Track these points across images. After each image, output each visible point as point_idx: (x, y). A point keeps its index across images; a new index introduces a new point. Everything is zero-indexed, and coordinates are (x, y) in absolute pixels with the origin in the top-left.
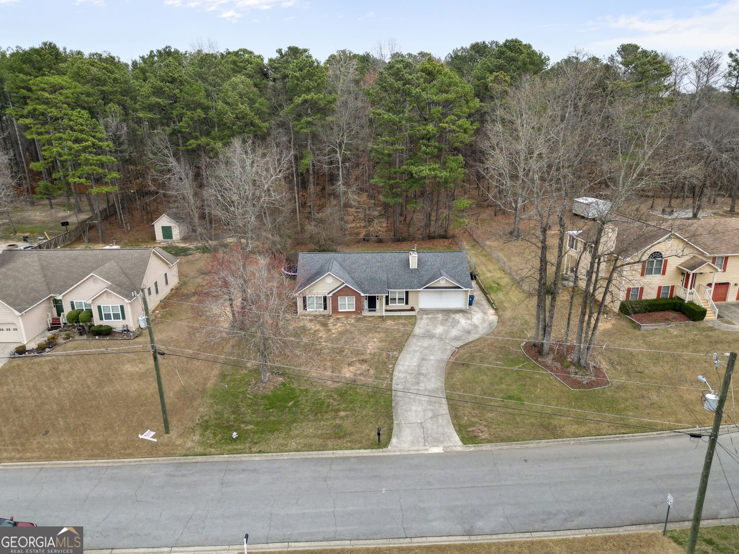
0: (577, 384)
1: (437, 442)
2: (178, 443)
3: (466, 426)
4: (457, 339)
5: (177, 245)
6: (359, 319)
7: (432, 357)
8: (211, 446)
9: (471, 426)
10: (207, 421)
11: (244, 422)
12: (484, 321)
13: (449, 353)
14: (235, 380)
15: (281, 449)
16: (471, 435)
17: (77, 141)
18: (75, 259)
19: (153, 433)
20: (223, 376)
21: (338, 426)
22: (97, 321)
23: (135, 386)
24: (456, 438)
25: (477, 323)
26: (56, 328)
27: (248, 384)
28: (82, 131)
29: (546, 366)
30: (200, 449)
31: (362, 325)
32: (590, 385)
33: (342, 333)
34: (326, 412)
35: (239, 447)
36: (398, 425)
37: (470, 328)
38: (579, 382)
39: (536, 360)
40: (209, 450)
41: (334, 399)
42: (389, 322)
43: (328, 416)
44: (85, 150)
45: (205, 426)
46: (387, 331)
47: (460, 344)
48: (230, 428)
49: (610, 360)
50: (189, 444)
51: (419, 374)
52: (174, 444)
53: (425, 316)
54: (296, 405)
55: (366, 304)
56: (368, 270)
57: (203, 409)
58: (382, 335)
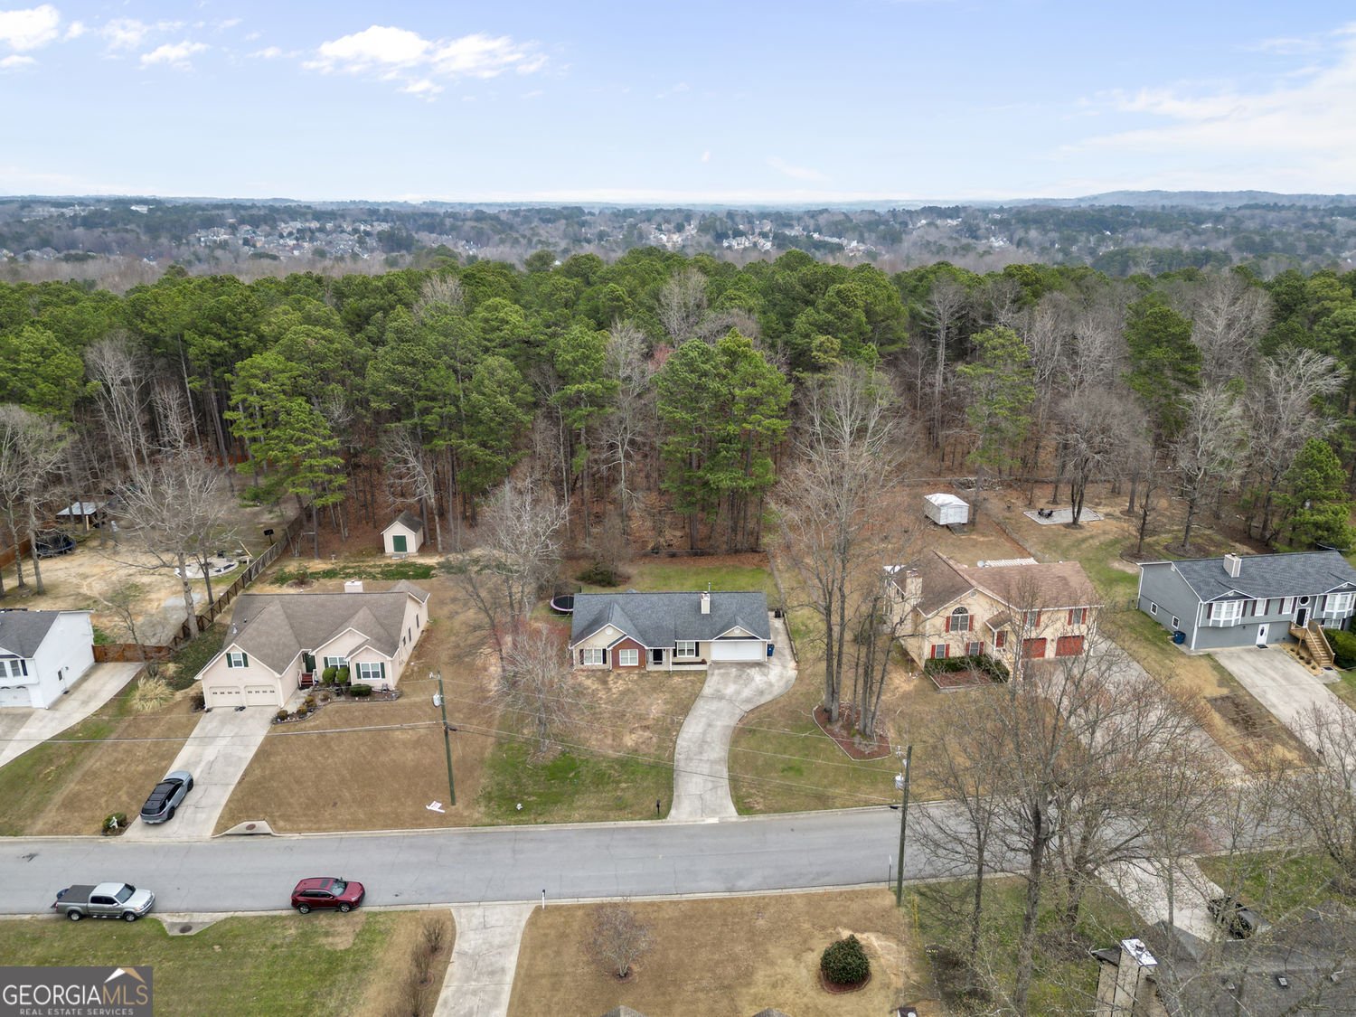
0: (860, 754)
1: (714, 812)
2: (466, 814)
3: (743, 798)
4: (748, 701)
5: (413, 560)
6: (643, 674)
7: (719, 723)
8: (497, 817)
9: (748, 797)
10: (489, 793)
11: (526, 794)
12: (781, 677)
13: (737, 717)
14: (512, 749)
15: (566, 820)
16: (747, 806)
17: (298, 442)
18: (323, 606)
19: (440, 805)
20: (499, 744)
21: (619, 798)
22: (354, 681)
23: (410, 756)
24: (732, 810)
25: (773, 681)
26: (308, 687)
27: (526, 753)
28: (304, 430)
29: (833, 735)
30: (487, 820)
31: (646, 684)
32: (872, 755)
33: (624, 693)
34: (608, 783)
35: (524, 818)
36: (678, 796)
37: (765, 686)
38: (862, 752)
39: (825, 727)
40: (495, 821)
41: (615, 770)
42: (676, 680)
43: (609, 788)
44: (309, 454)
45: (489, 798)
46: (673, 690)
47: (751, 707)
48: (514, 800)
49: (899, 727)
50: (476, 815)
51: (704, 742)
52: (462, 816)
53: (716, 672)
54: (577, 775)
55: (651, 656)
56: (654, 615)
57: (484, 780)
58: (668, 696)
